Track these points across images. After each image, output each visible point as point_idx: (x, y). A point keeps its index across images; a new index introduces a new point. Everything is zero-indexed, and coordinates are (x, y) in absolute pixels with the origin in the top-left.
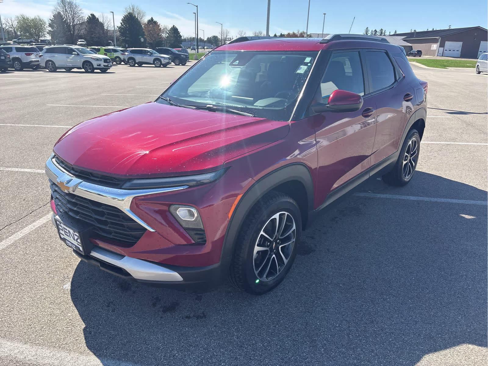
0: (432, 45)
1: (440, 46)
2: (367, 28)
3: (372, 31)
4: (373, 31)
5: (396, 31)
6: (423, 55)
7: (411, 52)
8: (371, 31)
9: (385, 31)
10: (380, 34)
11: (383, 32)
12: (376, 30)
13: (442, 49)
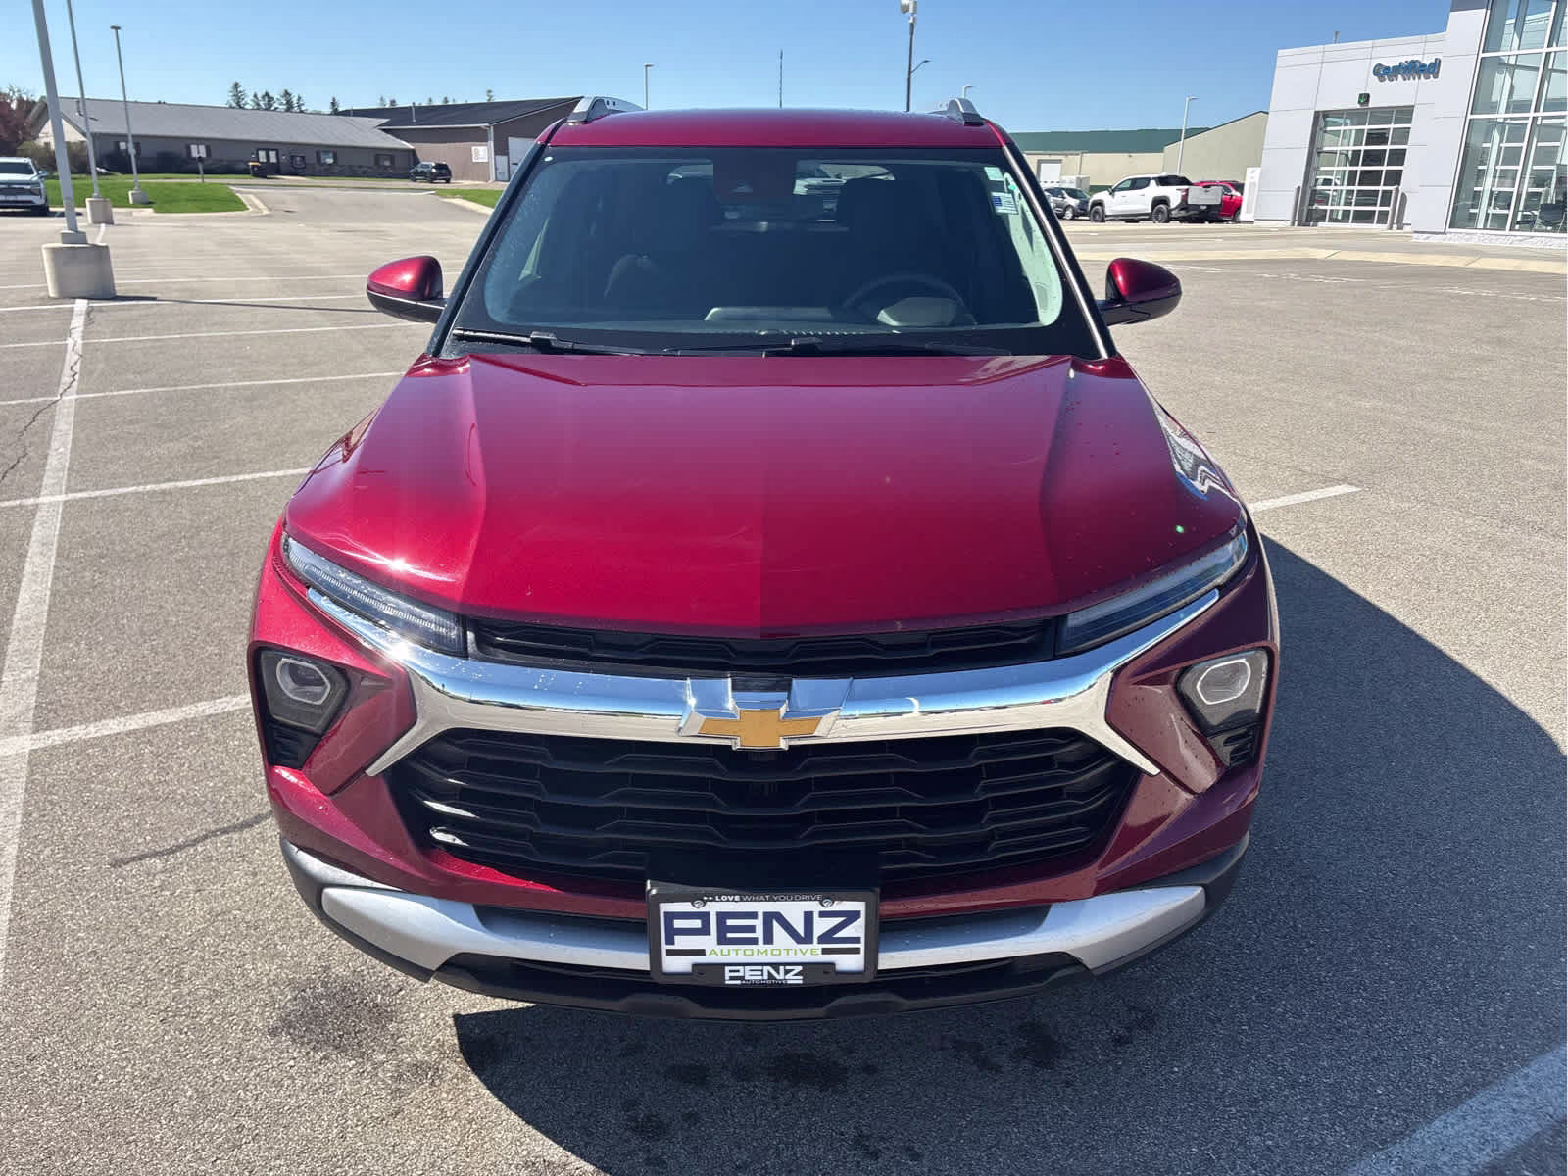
0: (474, 148)
1: (497, 153)
2: (236, 86)
3: (255, 96)
4: (259, 96)
5: (334, 99)
6: (457, 179)
7: (420, 169)
8: (252, 97)
9: (299, 98)
10: (285, 107)
11: (295, 100)
12: (267, 94)
13: (503, 159)
